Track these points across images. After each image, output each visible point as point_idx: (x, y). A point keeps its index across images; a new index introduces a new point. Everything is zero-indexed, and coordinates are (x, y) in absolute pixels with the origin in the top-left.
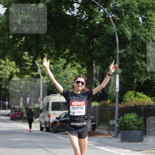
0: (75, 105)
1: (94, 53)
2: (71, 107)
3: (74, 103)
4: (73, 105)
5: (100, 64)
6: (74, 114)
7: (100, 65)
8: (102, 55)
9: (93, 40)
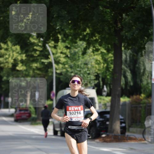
0: (73, 110)
1: (123, 33)
2: (68, 112)
3: (71, 108)
4: (70, 111)
5: (130, 47)
6: (71, 119)
7: (131, 49)
8: (133, 35)
9: (122, 16)
